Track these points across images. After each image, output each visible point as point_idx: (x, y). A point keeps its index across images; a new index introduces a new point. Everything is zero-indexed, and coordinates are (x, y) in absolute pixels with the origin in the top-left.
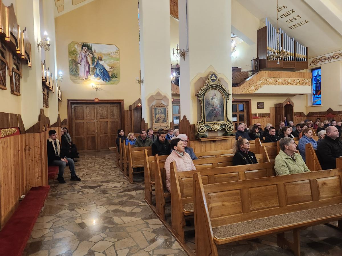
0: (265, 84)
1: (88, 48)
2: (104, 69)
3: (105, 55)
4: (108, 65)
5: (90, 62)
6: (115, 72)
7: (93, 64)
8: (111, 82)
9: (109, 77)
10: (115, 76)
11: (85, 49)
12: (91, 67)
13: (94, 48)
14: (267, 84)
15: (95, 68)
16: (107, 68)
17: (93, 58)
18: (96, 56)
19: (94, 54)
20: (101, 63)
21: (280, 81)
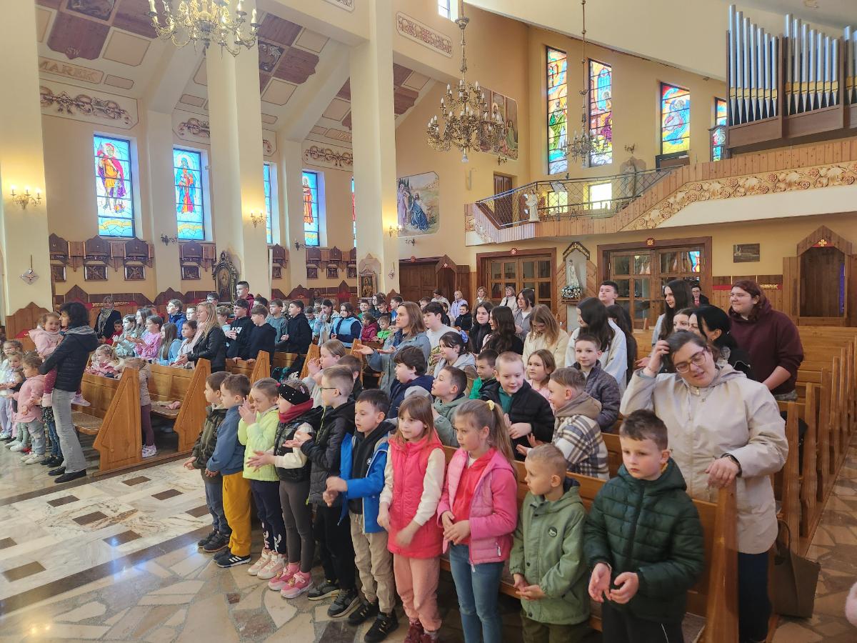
0: (697, 199)
1: (405, 186)
2: (422, 212)
3: (422, 190)
4: (426, 204)
5: (407, 206)
6: (433, 214)
7: (410, 206)
8: (430, 230)
9: (427, 223)
10: (433, 220)
11: (402, 185)
12: (408, 211)
13: (412, 183)
14: (704, 199)
15: (412, 213)
16: (425, 210)
17: (410, 198)
18: (414, 194)
19: (411, 192)
20: (418, 203)
21: (752, 182)
